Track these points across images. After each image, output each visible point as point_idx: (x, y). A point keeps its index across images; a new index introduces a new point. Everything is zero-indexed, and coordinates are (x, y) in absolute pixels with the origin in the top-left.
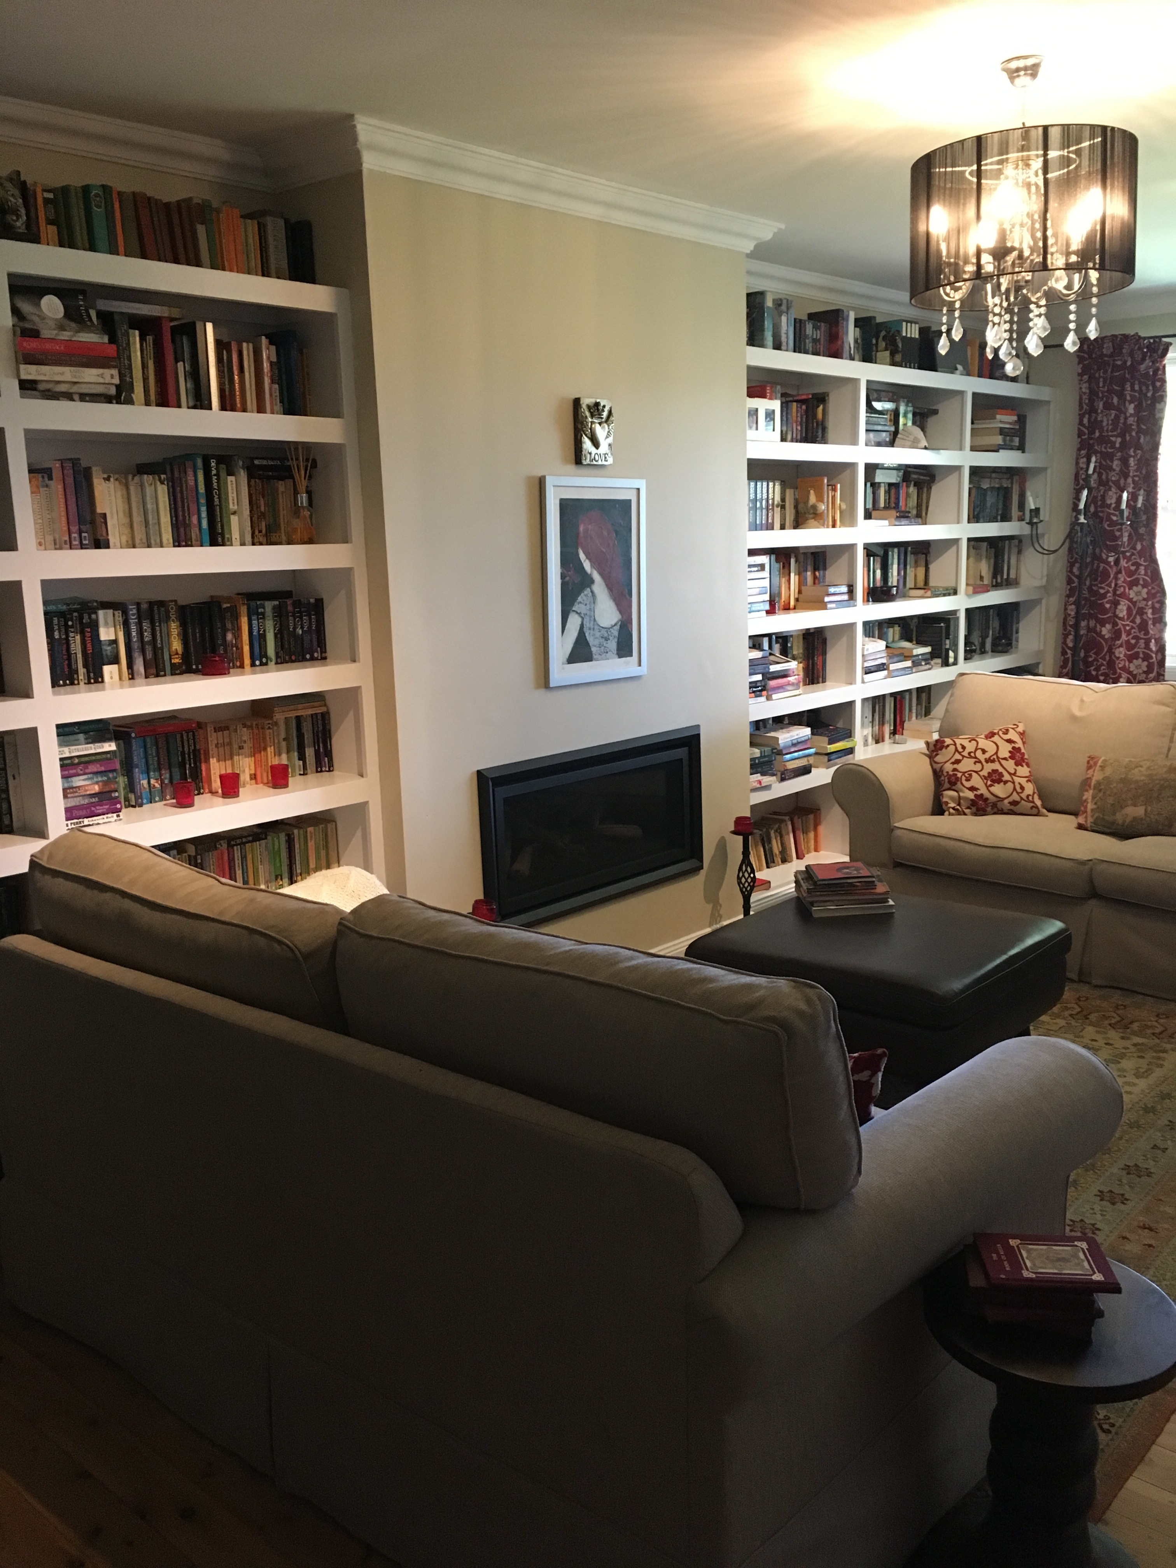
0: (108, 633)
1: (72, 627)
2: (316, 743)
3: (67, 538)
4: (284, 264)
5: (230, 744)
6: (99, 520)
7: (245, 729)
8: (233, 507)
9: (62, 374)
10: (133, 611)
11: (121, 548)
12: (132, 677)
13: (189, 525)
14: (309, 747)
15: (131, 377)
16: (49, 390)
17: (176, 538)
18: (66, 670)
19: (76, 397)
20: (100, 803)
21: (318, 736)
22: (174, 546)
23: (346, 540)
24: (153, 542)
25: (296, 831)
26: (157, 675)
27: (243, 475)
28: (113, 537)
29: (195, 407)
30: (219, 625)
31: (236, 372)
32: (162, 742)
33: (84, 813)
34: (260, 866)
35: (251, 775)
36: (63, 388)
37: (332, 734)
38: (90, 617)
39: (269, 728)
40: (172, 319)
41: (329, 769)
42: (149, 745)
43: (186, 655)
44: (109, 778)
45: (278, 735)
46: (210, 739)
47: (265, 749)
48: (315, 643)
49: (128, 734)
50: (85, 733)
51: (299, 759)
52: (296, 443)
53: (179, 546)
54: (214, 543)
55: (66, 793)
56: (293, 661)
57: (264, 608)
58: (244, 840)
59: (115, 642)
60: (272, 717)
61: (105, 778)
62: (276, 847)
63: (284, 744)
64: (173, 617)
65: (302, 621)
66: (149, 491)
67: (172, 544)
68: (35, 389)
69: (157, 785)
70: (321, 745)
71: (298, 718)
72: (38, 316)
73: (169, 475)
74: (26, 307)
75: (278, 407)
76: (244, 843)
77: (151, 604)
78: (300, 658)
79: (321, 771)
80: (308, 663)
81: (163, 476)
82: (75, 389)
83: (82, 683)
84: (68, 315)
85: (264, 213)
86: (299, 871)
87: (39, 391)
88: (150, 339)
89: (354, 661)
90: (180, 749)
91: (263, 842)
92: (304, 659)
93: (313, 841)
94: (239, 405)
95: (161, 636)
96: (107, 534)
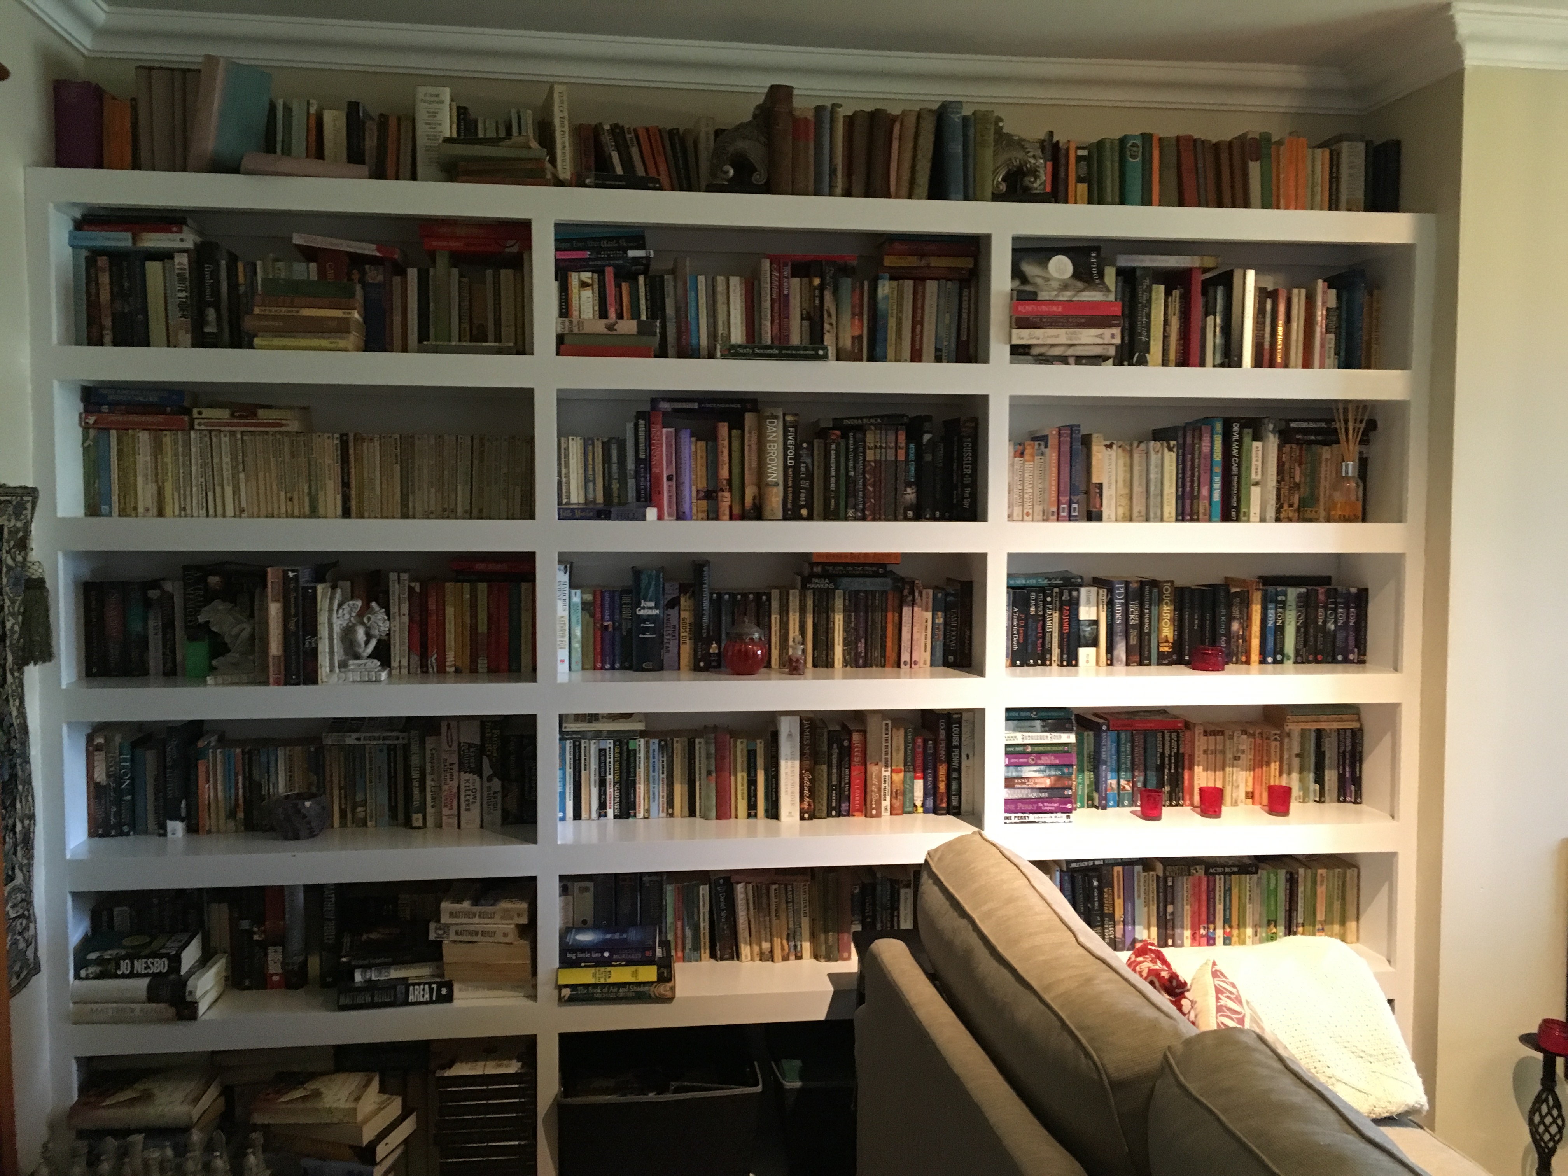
0: (1088, 613)
1: (1051, 603)
2: (1341, 763)
3: (1055, 509)
4: (1360, 195)
5: (1223, 752)
6: (1094, 491)
7: (1245, 737)
8: (1255, 476)
9: (1057, 336)
10: (1120, 590)
11: (1116, 521)
12: (1111, 662)
13: (1198, 497)
14: (1330, 769)
15: (1148, 336)
16: (1041, 355)
17: (1180, 511)
18: (1039, 649)
19: (1071, 360)
20: (1049, 800)
21: (1344, 757)
22: (1177, 520)
23: (1400, 519)
24: (1152, 515)
25: (1301, 871)
26: (1141, 664)
27: (1273, 441)
28: (1108, 509)
29: (1222, 365)
30: (1224, 612)
31: (1281, 323)
32: (1139, 740)
33: (1030, 807)
34: (1248, 906)
35: (1247, 793)
36: (1056, 352)
37: (1364, 754)
38: (1070, 594)
39: (1276, 739)
40: (1205, 270)
41: (1356, 799)
42: (1123, 741)
43: (1178, 644)
44: (1063, 773)
45: (1290, 749)
46: (1197, 743)
47: (1268, 764)
48: (1352, 642)
49: (1099, 725)
50: (1043, 719)
51: (1316, 782)
52: (1347, 402)
53: (1183, 520)
54: (1226, 517)
55: (1009, 783)
56: (1318, 662)
57: (1286, 595)
58: (1227, 870)
59: (1096, 623)
60: (1282, 726)
61: (1059, 773)
62: (1272, 886)
63: (1296, 762)
64: (1167, 600)
65: (1336, 614)
66: (1154, 458)
67: (1174, 518)
68: (1028, 354)
69: (1127, 787)
70: (1347, 769)
71: (1319, 732)
72: (1043, 278)
73: (1181, 441)
74: (1030, 269)
75: (1331, 358)
76: (1230, 874)
77: (1142, 583)
78: (1330, 659)
79: (1345, 801)
80: (1340, 667)
81: (1172, 443)
82: (1070, 352)
83: (1054, 665)
84: (1076, 275)
85: (1339, 139)
86: (1300, 920)
87: (1033, 356)
88: (1176, 293)
89: (1396, 670)
90: (1160, 750)
91: (1255, 877)
92: (1334, 661)
93: (1324, 887)
94: (1279, 360)
95: (1150, 620)
96: (1101, 505)
